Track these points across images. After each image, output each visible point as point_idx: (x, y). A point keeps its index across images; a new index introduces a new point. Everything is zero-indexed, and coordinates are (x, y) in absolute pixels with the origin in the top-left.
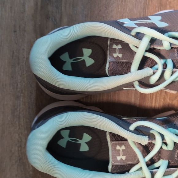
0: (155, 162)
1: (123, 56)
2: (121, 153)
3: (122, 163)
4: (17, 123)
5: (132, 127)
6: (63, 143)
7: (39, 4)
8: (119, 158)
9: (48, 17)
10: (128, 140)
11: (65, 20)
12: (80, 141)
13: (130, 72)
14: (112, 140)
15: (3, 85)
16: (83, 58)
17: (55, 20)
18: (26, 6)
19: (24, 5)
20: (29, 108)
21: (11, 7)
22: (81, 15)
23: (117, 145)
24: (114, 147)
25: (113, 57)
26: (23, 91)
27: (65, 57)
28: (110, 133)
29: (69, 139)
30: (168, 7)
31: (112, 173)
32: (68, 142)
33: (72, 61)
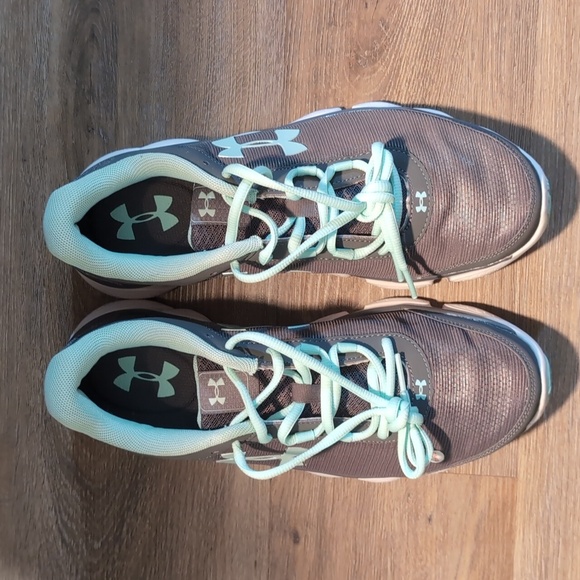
0: (282, 408)
1: (216, 213)
2: (217, 391)
3: (220, 411)
4: (38, 347)
5: (230, 344)
6: (123, 382)
7: (71, 102)
8: (212, 401)
9: (89, 130)
10: (225, 368)
11: (125, 134)
12: (157, 378)
13: (224, 243)
14: (201, 370)
15: (5, 271)
16: (155, 215)
17: (105, 134)
18: (45, 107)
19: (40, 106)
20: (60, 315)
21: (14, 110)
22: (156, 123)
23: (208, 377)
24: (204, 381)
25: (199, 215)
26: (47, 282)
27: (120, 213)
28: (199, 357)
29: (136, 375)
30: (331, 100)
31: (203, 429)
32: (134, 379)
33: (134, 220)
